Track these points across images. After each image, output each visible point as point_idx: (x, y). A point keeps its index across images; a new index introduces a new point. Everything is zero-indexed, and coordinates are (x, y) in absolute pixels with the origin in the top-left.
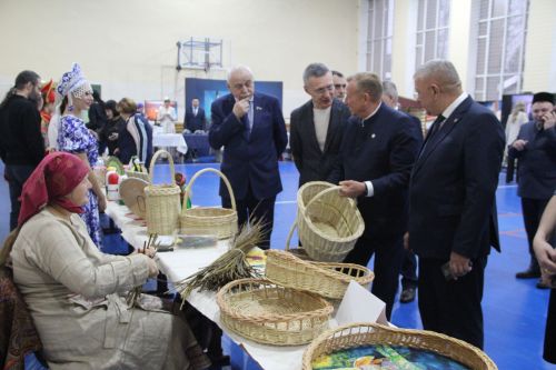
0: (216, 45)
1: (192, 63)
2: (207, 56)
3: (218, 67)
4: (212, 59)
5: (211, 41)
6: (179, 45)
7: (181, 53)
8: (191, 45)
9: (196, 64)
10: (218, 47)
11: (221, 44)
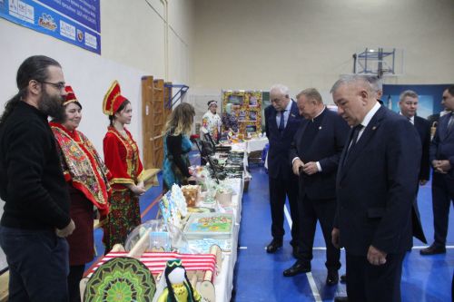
0: (389, 54)
1: (366, 72)
2: (380, 64)
3: (391, 74)
4: (385, 67)
5: (384, 51)
6: (355, 56)
7: (357, 63)
8: (365, 56)
9: (370, 72)
10: (391, 56)
11: (394, 53)
